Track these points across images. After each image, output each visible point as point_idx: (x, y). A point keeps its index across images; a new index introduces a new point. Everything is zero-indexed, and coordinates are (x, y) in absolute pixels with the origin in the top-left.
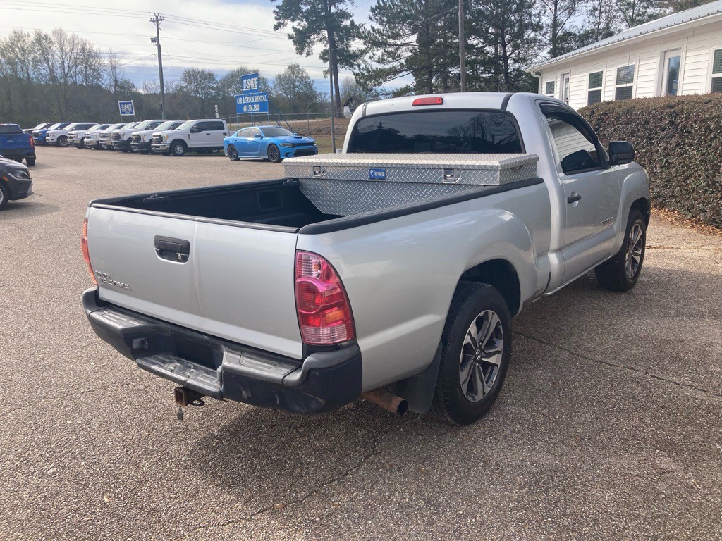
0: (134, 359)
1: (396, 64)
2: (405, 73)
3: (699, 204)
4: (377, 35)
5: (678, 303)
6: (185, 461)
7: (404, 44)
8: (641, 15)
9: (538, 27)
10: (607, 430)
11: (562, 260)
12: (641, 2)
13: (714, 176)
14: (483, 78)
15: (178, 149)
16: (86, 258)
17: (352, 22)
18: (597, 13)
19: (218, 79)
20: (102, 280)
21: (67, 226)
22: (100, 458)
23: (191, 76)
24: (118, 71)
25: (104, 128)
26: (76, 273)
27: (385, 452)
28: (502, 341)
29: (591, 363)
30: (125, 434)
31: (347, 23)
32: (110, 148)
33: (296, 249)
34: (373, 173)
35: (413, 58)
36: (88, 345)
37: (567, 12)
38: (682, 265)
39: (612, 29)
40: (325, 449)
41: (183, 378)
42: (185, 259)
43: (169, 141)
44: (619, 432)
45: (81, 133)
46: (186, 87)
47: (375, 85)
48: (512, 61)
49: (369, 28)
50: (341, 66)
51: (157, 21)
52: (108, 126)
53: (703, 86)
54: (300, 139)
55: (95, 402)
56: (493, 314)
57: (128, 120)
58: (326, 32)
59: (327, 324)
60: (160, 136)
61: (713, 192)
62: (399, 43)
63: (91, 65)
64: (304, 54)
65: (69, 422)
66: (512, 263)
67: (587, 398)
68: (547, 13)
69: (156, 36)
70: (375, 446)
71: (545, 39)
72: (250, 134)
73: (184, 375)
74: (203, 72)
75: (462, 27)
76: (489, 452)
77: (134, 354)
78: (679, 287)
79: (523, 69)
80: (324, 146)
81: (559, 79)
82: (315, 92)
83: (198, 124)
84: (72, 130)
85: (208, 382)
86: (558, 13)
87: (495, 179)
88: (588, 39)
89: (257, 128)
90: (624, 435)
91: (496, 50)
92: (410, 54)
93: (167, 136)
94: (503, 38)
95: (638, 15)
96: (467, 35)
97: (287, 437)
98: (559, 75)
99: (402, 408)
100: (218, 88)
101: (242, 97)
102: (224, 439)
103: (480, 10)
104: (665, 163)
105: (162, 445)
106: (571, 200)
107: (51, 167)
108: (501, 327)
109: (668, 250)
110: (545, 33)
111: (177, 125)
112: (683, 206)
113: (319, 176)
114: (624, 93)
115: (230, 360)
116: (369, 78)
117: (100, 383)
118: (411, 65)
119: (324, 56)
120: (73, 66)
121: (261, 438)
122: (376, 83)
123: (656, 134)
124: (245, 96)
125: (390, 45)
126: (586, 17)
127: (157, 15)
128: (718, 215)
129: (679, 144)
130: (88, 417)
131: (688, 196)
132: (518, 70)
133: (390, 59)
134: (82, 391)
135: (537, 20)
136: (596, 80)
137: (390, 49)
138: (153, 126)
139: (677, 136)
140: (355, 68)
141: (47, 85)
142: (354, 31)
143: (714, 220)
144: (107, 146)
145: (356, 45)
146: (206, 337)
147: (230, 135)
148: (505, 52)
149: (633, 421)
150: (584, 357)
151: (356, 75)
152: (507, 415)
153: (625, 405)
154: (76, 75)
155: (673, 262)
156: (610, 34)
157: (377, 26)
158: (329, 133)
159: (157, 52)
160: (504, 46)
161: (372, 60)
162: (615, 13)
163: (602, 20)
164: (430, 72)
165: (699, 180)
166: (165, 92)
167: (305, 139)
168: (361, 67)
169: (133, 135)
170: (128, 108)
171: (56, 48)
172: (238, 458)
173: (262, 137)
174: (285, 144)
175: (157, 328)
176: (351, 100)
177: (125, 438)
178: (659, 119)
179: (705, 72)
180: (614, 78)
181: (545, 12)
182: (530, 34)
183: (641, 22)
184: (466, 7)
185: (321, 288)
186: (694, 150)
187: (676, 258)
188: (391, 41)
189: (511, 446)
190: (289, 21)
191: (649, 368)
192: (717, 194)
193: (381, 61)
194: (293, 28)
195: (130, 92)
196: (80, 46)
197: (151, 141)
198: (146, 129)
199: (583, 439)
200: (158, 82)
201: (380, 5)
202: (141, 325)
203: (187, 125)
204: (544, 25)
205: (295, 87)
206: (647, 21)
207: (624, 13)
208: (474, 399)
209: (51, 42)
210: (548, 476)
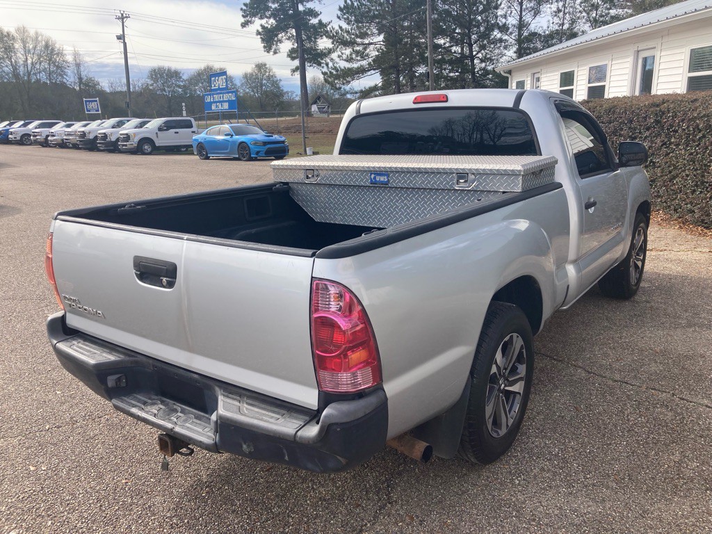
0: (110, 399)
1: (364, 63)
2: (373, 72)
3: (686, 204)
4: (345, 34)
5: (686, 311)
6: (171, 518)
7: (372, 44)
8: (604, 16)
9: (504, 29)
10: (648, 467)
11: (579, 270)
12: (604, 4)
13: (703, 176)
14: (450, 77)
15: (146, 147)
16: (51, 279)
17: (320, 21)
18: (561, 14)
19: (185, 77)
20: (70, 305)
21: (31, 229)
22: (70, 516)
23: (157, 74)
24: (82, 69)
25: (69, 126)
26: (39, 283)
27: (402, 500)
28: (525, 365)
29: (610, 382)
30: (99, 484)
31: (314, 21)
32: (75, 147)
33: (312, 277)
34: (375, 178)
35: (381, 58)
36: (54, 369)
37: (532, 13)
38: (679, 269)
39: (575, 30)
40: (333, 498)
41: (169, 426)
42: (171, 285)
43: (136, 140)
44: (662, 470)
45: (45, 131)
46: (152, 85)
47: (343, 84)
48: (479, 61)
49: (337, 28)
50: (309, 64)
51: (122, 18)
52: (73, 124)
53: (679, 85)
54: (271, 138)
55: (62, 441)
56: (518, 337)
57: (93, 118)
58: (294, 30)
59: (348, 369)
60: (127, 134)
61: (701, 192)
62: (367, 42)
63: (54, 63)
64: (272, 53)
65: (32, 468)
66: (537, 279)
67: (616, 427)
68: (512, 14)
69: (122, 33)
70: (390, 493)
71: (511, 39)
72: (219, 132)
73: (170, 420)
74: (169, 70)
75: (430, 25)
76: (521, 498)
77: (110, 393)
78: (683, 294)
79: (489, 68)
80: (294, 145)
81: (529, 78)
82: (282, 90)
83: (166, 122)
84: (36, 128)
85: (199, 431)
86: (524, 13)
87: (516, 185)
88: (552, 39)
89: (226, 127)
90: (667, 472)
91: (462, 49)
92: (377, 53)
93: (135, 134)
94: (470, 38)
95: (602, 16)
96: (435, 36)
97: (287, 482)
98: (529, 74)
99: (427, 454)
100: (184, 86)
101: (210, 95)
102: (215, 487)
103: (447, 10)
104: (650, 163)
105: (142, 497)
106: (588, 206)
107: (14, 166)
108: (524, 351)
109: (662, 253)
110: (511, 33)
111: (145, 123)
112: (669, 206)
113: (312, 180)
114: (596, 92)
115: (226, 408)
116: (337, 77)
117: (67, 417)
118: (378, 64)
119: (292, 54)
120: (36, 63)
121: (257, 483)
122: (345, 82)
123: (640, 133)
124: (213, 94)
125: (358, 45)
126: (550, 18)
127: (122, 12)
128: (707, 215)
129: (665, 144)
130: (55, 460)
131: (674, 196)
132: (484, 69)
133: (359, 58)
134: (47, 428)
135: (504, 21)
136: (567, 79)
137: (358, 48)
138: (120, 124)
139: (663, 135)
140: (323, 67)
141: (10, 83)
142: (321, 29)
143: (703, 221)
144: (72, 144)
145: (324, 43)
146: (196, 376)
147: (198, 133)
148: (471, 51)
149: (673, 455)
150: (601, 376)
151: (324, 74)
152: (532, 449)
153: (659, 434)
154: (40, 72)
155: (670, 265)
156: (574, 35)
157: (345, 26)
158: (298, 131)
159: (122, 50)
160: (471, 46)
161: (340, 59)
162: (578, 15)
163: (566, 21)
164: (399, 70)
165: (686, 180)
166: (131, 90)
167: (276, 137)
168: (330, 66)
169: (100, 134)
170: (94, 106)
171: (18, 45)
172: (233, 511)
173: (232, 136)
174: (256, 143)
175: (136, 362)
176: (319, 98)
177: (98, 488)
178: (644, 118)
179: (680, 71)
180: (586, 77)
181: (511, 13)
182: (496, 34)
183: (605, 23)
184: (434, 8)
185: (343, 324)
186: (681, 150)
187: (671, 261)
188: (359, 40)
189: (544, 489)
190: (256, 19)
191: (674, 389)
192: (706, 194)
193: (349, 60)
194: (261, 25)
195: (96, 90)
196: (44, 43)
197: (118, 140)
198: (113, 127)
199: (623, 479)
200: (124, 80)
201: (348, 5)
202: (118, 359)
203: (155, 123)
204: (510, 26)
205: (262, 85)
206: (611, 23)
207: (588, 14)
208: (498, 434)
209: (14, 39)
210: (593, 528)
